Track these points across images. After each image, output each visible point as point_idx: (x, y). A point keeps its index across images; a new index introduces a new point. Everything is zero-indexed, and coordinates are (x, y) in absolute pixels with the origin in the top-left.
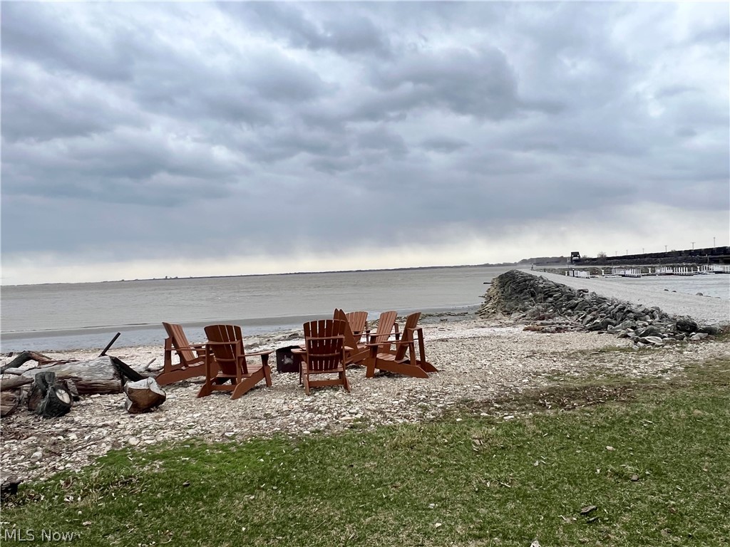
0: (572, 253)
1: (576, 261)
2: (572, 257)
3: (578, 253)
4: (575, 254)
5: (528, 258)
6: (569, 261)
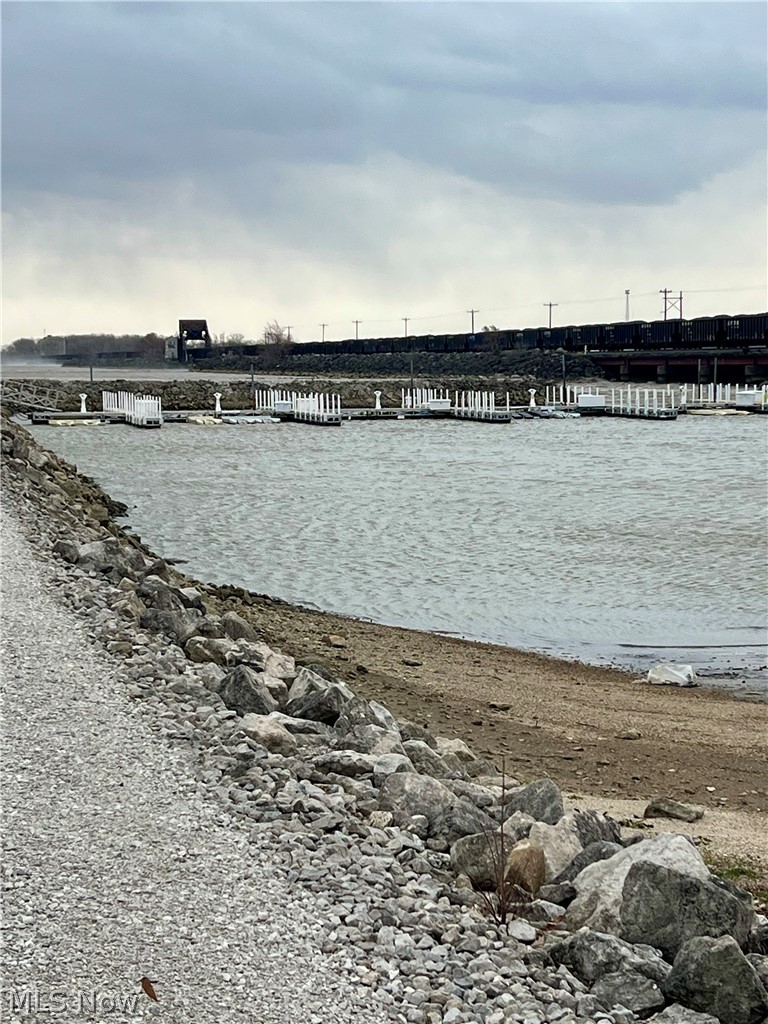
0: (184, 325)
1: (196, 353)
2: (180, 341)
3: (203, 325)
4: (194, 328)
5: (37, 336)
6: (171, 352)
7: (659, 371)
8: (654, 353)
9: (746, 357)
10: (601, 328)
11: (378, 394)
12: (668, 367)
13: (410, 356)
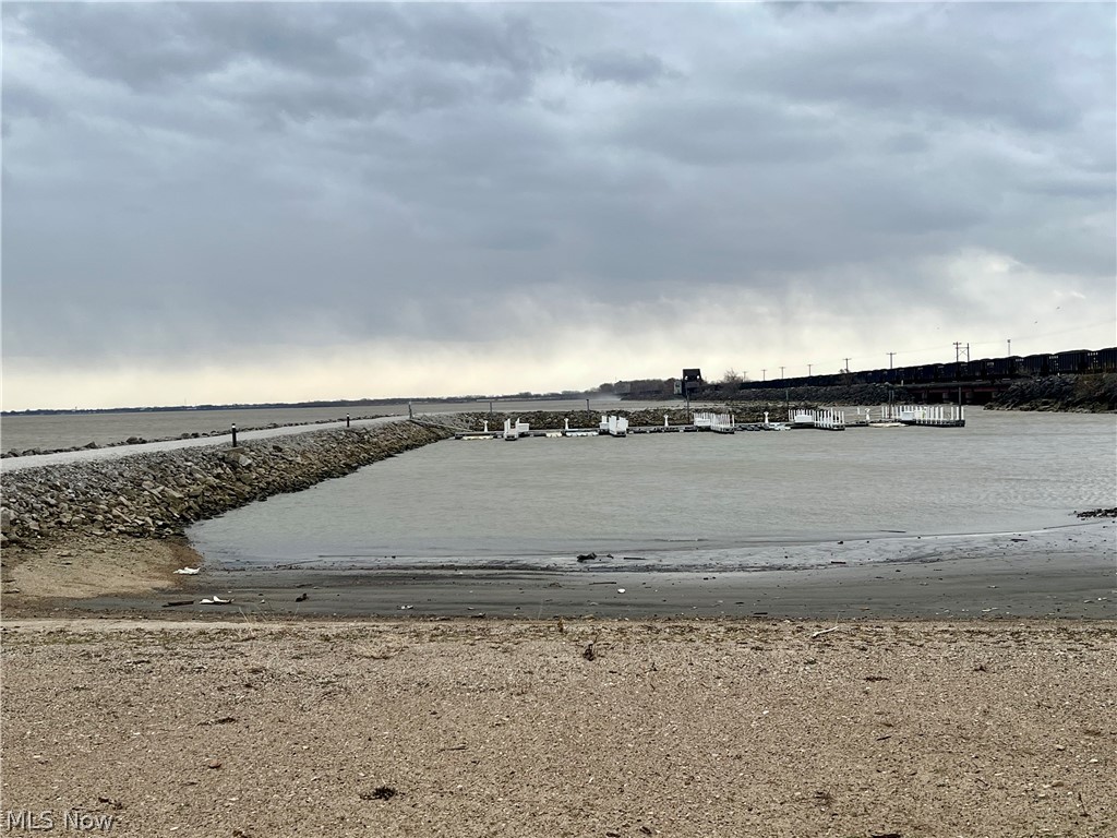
1: (692, 390)
2: (683, 382)
3: (698, 372)
4: (692, 374)
6: (677, 390)
7: (944, 396)
8: (943, 384)
9: (992, 386)
10: (916, 368)
11: (767, 414)
12: (949, 394)
13: (801, 389)
